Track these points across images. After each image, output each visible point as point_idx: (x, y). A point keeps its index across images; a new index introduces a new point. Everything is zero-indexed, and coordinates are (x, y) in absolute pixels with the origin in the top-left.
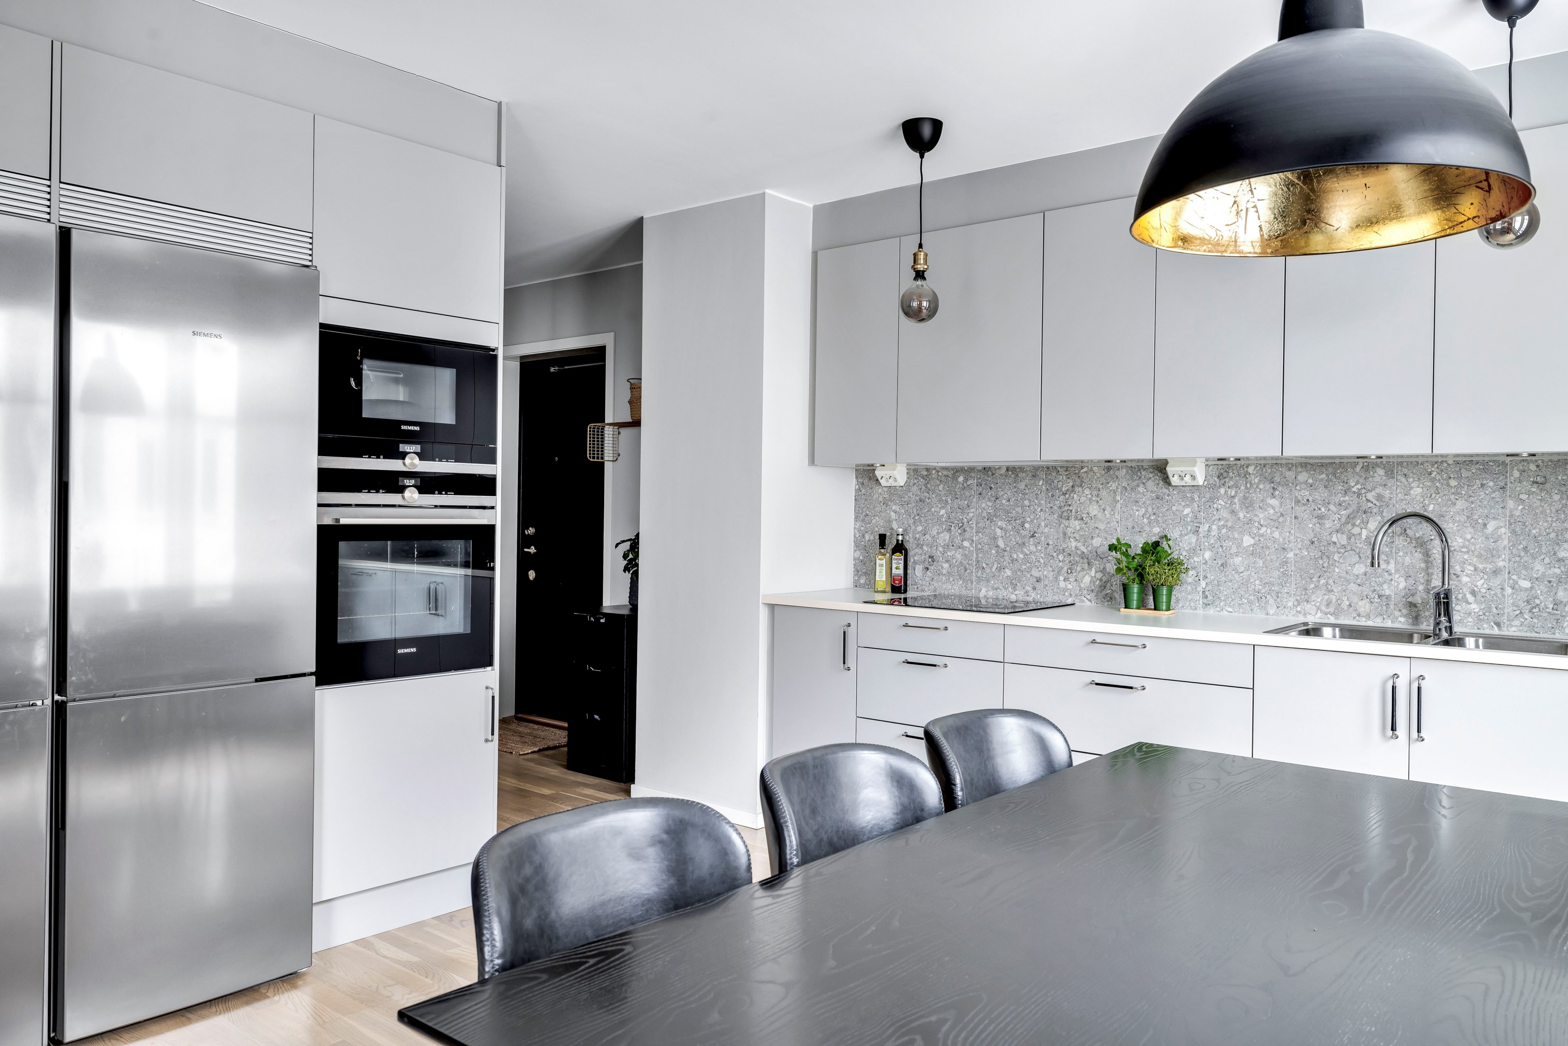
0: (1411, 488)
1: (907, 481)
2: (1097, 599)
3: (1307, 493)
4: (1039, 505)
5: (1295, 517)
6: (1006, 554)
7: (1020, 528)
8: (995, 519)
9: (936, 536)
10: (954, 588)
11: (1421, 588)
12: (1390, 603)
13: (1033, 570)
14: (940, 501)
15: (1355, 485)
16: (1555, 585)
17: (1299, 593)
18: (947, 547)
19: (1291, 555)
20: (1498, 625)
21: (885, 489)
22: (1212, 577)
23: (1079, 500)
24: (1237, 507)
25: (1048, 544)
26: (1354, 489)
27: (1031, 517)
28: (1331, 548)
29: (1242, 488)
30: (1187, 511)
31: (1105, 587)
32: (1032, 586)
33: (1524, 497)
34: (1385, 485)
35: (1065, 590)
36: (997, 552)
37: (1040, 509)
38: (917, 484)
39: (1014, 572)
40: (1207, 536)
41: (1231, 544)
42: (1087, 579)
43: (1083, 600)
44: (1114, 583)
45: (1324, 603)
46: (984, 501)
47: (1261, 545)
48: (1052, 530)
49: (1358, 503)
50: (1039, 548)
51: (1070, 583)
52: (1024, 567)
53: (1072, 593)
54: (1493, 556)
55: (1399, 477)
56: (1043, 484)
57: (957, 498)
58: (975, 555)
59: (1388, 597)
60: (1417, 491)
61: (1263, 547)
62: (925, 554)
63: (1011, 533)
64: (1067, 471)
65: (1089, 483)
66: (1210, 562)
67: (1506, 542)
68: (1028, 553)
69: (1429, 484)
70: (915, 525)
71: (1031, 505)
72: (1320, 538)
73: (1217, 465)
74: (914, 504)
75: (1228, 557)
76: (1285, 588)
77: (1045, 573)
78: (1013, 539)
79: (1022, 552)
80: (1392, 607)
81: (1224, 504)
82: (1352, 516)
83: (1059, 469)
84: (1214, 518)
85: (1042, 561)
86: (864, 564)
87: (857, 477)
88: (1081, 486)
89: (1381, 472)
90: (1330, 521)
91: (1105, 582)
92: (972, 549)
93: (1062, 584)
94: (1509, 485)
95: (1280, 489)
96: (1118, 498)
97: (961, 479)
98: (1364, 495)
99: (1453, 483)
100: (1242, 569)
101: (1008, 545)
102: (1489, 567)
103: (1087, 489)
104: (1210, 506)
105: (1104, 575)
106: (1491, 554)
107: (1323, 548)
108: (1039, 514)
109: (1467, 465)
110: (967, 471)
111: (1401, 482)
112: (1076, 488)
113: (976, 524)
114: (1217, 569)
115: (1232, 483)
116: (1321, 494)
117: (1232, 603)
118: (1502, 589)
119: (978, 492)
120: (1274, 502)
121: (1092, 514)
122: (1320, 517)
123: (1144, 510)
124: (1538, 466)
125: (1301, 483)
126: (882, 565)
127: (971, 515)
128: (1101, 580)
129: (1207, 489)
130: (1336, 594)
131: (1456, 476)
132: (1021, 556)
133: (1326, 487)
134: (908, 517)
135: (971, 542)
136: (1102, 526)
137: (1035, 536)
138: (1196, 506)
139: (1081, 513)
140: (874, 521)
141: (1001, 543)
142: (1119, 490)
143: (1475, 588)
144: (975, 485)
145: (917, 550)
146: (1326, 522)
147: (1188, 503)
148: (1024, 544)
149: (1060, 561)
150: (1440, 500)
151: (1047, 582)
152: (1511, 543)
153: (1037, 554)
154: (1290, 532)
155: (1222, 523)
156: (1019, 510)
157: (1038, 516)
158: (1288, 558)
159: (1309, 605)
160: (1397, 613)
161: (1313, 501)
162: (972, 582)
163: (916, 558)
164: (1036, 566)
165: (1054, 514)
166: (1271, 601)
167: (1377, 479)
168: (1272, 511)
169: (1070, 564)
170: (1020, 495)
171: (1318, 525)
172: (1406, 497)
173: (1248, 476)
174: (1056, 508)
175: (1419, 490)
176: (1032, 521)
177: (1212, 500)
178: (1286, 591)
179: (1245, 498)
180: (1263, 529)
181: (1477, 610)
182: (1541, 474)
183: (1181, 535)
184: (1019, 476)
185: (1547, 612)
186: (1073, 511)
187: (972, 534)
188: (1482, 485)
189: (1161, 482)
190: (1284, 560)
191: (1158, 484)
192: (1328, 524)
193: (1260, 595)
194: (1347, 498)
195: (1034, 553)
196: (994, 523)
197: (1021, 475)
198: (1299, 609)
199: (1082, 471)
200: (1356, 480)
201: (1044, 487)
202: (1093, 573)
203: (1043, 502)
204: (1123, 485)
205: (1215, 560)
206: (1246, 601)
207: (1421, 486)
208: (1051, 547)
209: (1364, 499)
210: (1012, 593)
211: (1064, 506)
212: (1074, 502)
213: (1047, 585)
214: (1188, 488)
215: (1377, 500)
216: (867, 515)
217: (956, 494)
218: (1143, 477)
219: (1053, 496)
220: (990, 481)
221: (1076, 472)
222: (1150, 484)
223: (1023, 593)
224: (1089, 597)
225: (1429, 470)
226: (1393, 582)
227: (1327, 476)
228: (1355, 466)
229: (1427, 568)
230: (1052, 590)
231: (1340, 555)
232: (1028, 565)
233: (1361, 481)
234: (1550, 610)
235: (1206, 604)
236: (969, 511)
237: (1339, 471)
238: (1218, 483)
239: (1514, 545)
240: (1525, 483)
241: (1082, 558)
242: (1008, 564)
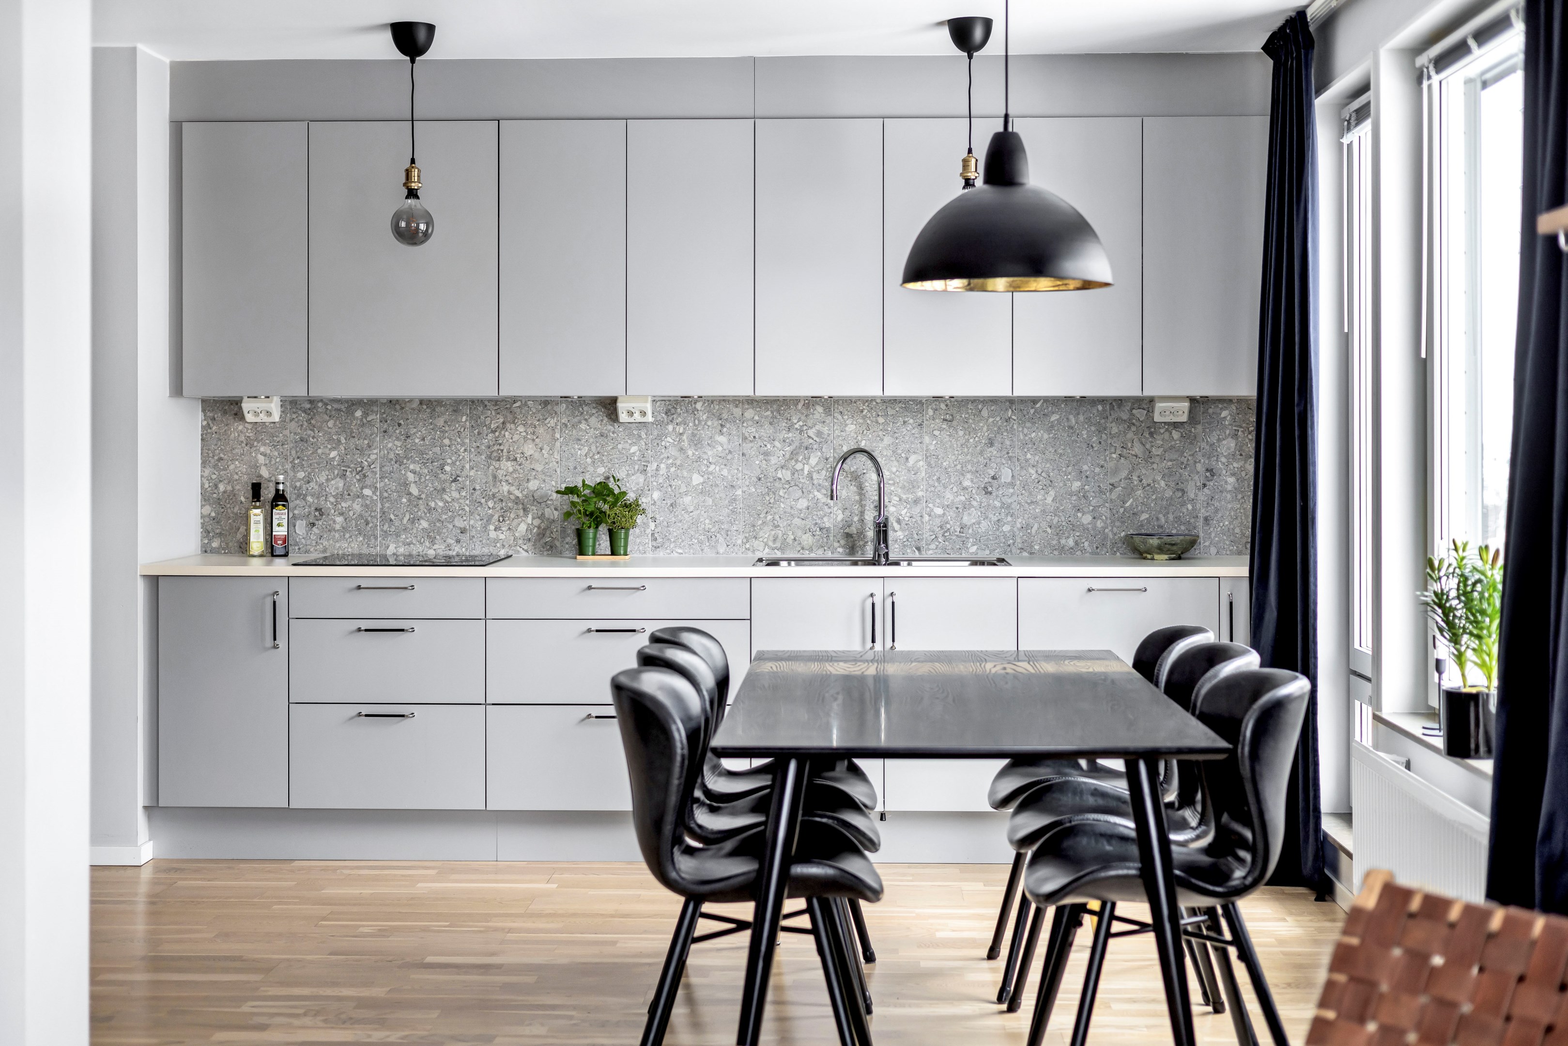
0: (846, 425)
1: (281, 415)
2: (535, 548)
3: (754, 430)
4: (463, 444)
5: (743, 454)
6: (421, 502)
7: (438, 472)
8: (405, 461)
9: (325, 484)
10: (353, 546)
11: (856, 519)
12: (830, 535)
13: (456, 520)
14: (330, 440)
15: (798, 422)
16: (961, 511)
17: (747, 530)
18: (340, 497)
19: (739, 492)
20: (919, 549)
21: (250, 426)
22: (662, 518)
23: (512, 438)
24: (686, 444)
25: (474, 489)
26: (797, 426)
27: (453, 458)
28: (777, 484)
29: (691, 424)
30: (634, 449)
31: (544, 535)
32: (454, 538)
33: (936, 433)
34: (824, 422)
35: (496, 541)
36: (409, 500)
37: (463, 448)
38: (296, 420)
39: (432, 523)
40: (656, 475)
41: (680, 482)
42: (523, 527)
43: (519, 551)
44: (555, 530)
45: (771, 538)
46: (390, 440)
47: (710, 483)
48: (479, 473)
49: (801, 440)
50: (464, 494)
51: (502, 533)
52: (444, 517)
53: (505, 543)
54: (914, 487)
55: (836, 415)
56: (466, 420)
57: (354, 437)
58: (379, 505)
59: (828, 530)
60: (851, 428)
61: (712, 485)
62: (310, 506)
63: (427, 477)
64: (496, 405)
65: (524, 419)
66: (658, 503)
67: (923, 474)
68: (450, 500)
69: (861, 421)
70: (294, 471)
71: (452, 444)
72: (766, 474)
73: (664, 400)
74: (292, 445)
75: (677, 496)
76: (734, 526)
77: (472, 522)
78: (430, 485)
79: (442, 499)
80: (831, 538)
81: (672, 441)
82: (795, 452)
83: (486, 403)
84: (662, 457)
85: (467, 509)
86: (218, 522)
87: (203, 411)
88: (513, 422)
89: (820, 409)
90: (775, 457)
91: (544, 529)
92: (375, 498)
93: (493, 534)
94: (925, 422)
95: (728, 425)
96: (557, 435)
97: (358, 414)
98: (805, 432)
99: (881, 420)
100: (692, 509)
101: (423, 492)
102: (911, 496)
103: (521, 426)
104: (658, 444)
105: (543, 522)
106: (913, 485)
107: (769, 484)
108: (463, 454)
109: (892, 403)
110: (368, 404)
111: (838, 419)
112: (508, 425)
113: (380, 468)
114: (666, 509)
115: (680, 419)
116: (767, 431)
117: (682, 544)
118: (921, 516)
119: (382, 430)
120: (722, 439)
121: (527, 454)
122: (766, 454)
123: (587, 448)
124: (947, 405)
125: (748, 420)
126: (257, 522)
127: (373, 457)
128: (539, 527)
129: (655, 426)
130: (782, 529)
131: (883, 414)
132: (441, 504)
133: (771, 424)
134: (283, 460)
135: (373, 490)
136: (539, 467)
137: (458, 480)
138: (644, 444)
139: (514, 453)
140: (232, 467)
141: (414, 490)
142: (559, 427)
143: (900, 517)
144: (378, 421)
145: (298, 502)
146: (772, 458)
147: (634, 441)
148: (444, 490)
149: (489, 508)
150: (870, 436)
151: (473, 533)
152: (928, 475)
153: (461, 501)
154: (738, 469)
155: (670, 461)
156: (437, 450)
157: (461, 457)
158: (736, 495)
159: (757, 542)
160: (836, 544)
161: (760, 438)
162: (376, 538)
163: (296, 512)
164: (459, 515)
165: (481, 455)
166: (721, 540)
167: (817, 416)
168: (720, 449)
169: (502, 511)
170: (438, 433)
171: (764, 462)
172: (842, 433)
173: (696, 413)
174: (484, 448)
175: (853, 427)
176: (454, 463)
177: (660, 437)
178: (735, 529)
179: (694, 435)
180: (712, 467)
181: (901, 537)
182: (949, 412)
183: (628, 475)
184: (437, 410)
185: (955, 535)
186: (505, 450)
187: (375, 480)
188: (905, 422)
189: (606, 419)
190: (733, 497)
191: (602, 421)
192: (773, 460)
193: (710, 534)
194: (790, 435)
195: (458, 499)
196: (404, 466)
197: (438, 409)
198: (748, 546)
199: (515, 405)
200: (798, 417)
201: (468, 423)
202: (529, 520)
203: (467, 441)
204: (563, 421)
205: (664, 500)
206: (696, 541)
207: (855, 423)
208: (478, 492)
209: (806, 435)
210: (430, 548)
211: (494, 445)
212: (505, 440)
213: (473, 537)
214: (634, 425)
215: (817, 437)
216: (221, 459)
217: (352, 432)
218: (585, 413)
219: (479, 434)
220: (398, 416)
221: (507, 406)
222: (593, 420)
223: (443, 547)
224: (525, 547)
225: (861, 408)
226: (832, 515)
227: (772, 412)
228: (797, 404)
229: (861, 500)
230: (480, 541)
231: (785, 491)
232: (450, 514)
233: (803, 418)
234: (958, 533)
235: (655, 547)
236: (370, 452)
237: (782, 408)
238: (666, 420)
239: (929, 478)
240: (937, 421)
241: (517, 503)
242: (423, 515)
